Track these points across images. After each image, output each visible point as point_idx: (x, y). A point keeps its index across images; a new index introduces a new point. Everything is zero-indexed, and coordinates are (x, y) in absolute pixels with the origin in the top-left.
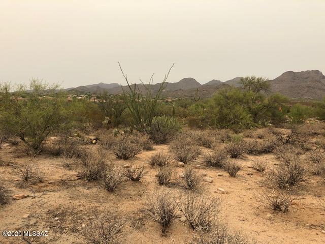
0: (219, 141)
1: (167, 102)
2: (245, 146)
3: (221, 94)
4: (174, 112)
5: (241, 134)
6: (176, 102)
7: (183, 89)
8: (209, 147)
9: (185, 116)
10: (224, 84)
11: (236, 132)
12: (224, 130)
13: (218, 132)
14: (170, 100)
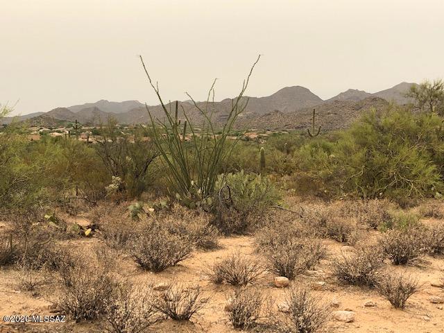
0: (365, 226)
1: (248, 139)
2: (425, 236)
3: (366, 120)
4: (263, 161)
5: (415, 211)
6: (267, 138)
7: (282, 110)
8: (344, 241)
9: (289, 171)
10: (374, 99)
11: (403, 206)
12: (376, 202)
13: (363, 206)
14: (253, 136)
